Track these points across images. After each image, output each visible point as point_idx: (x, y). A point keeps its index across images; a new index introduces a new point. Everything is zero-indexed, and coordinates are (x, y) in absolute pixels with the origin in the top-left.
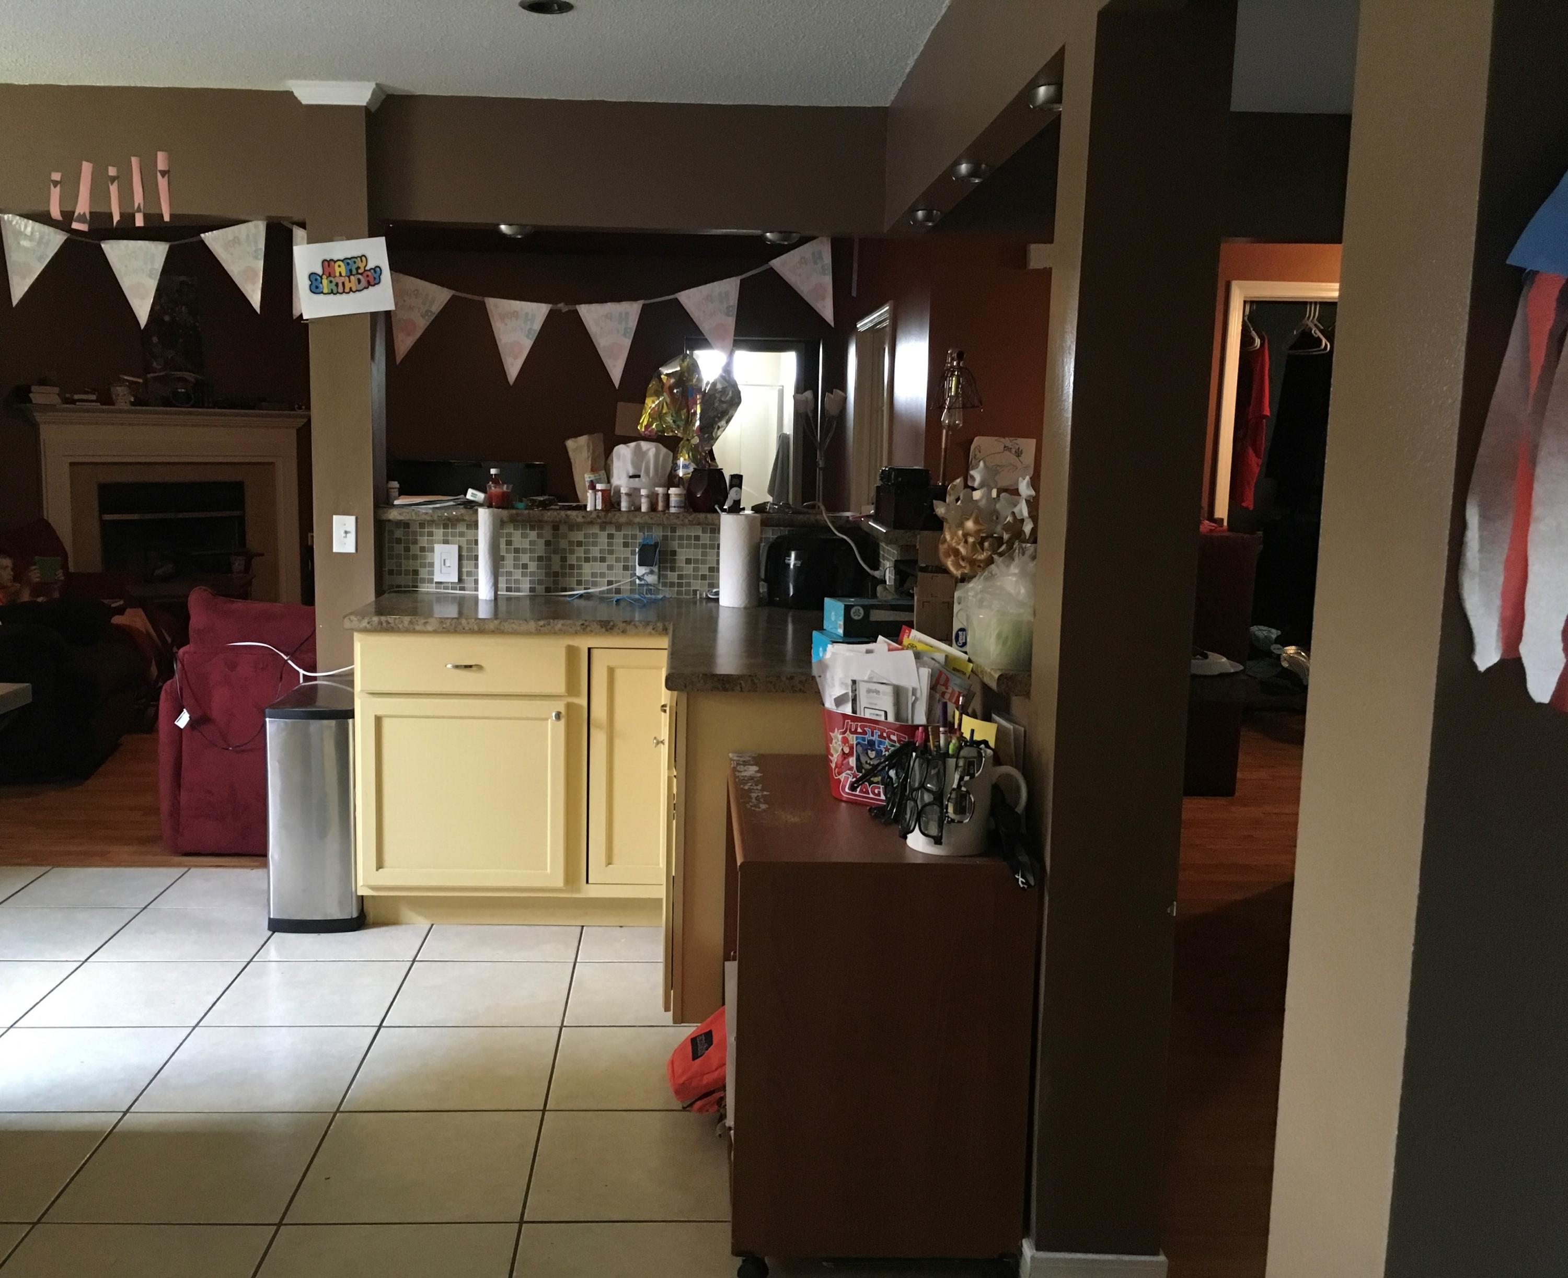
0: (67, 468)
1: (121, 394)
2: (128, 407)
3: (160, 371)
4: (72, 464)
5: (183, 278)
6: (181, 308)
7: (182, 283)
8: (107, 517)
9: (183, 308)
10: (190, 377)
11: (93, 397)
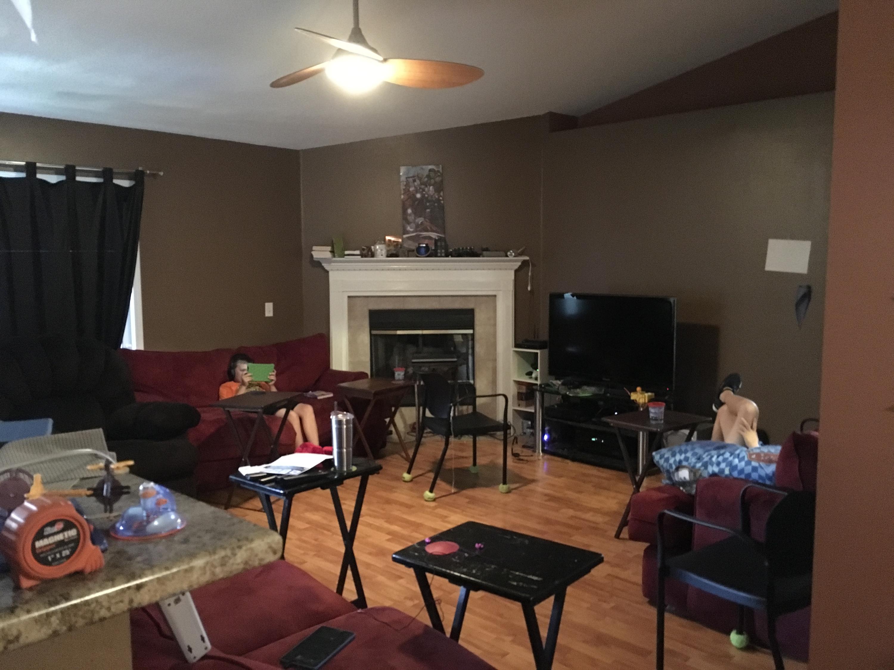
0: (346, 300)
1: (380, 249)
2: (384, 258)
3: (413, 232)
4: (349, 297)
5: (430, 167)
6: (429, 188)
7: (430, 170)
8: (374, 332)
9: (431, 188)
10: (434, 235)
11: (358, 252)
